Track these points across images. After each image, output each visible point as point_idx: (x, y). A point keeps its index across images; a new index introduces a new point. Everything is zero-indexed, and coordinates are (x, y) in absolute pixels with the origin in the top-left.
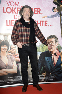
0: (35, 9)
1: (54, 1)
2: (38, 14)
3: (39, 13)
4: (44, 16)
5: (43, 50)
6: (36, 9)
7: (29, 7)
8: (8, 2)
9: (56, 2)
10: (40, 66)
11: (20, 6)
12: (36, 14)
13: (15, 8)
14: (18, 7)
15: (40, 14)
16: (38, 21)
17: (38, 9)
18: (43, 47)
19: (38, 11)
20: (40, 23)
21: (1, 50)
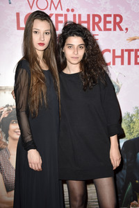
0: (106, 16)
2: (115, 29)
3: (117, 28)
4: (133, 36)
5: (131, 134)
6: (110, 16)
8: (31, 1)
10: (123, 179)
11: (65, 8)
12: (110, 30)
14: (59, 11)
15: (121, 29)
16: (114, 51)
17: (115, 16)
18: (132, 125)
19: (115, 23)
20: (122, 57)
21: (9, 133)
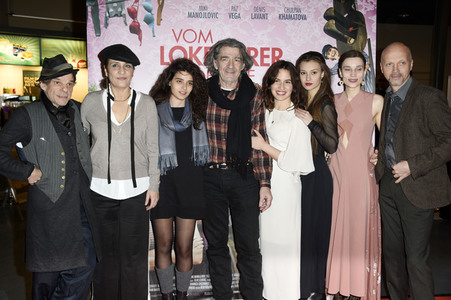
0: (263, 50)
1: (327, 25)
6: (268, 49)
7: (238, 42)
8: (177, 33)
9: (334, 28)
13: (200, 48)
14: (209, 44)
17: (274, 50)
